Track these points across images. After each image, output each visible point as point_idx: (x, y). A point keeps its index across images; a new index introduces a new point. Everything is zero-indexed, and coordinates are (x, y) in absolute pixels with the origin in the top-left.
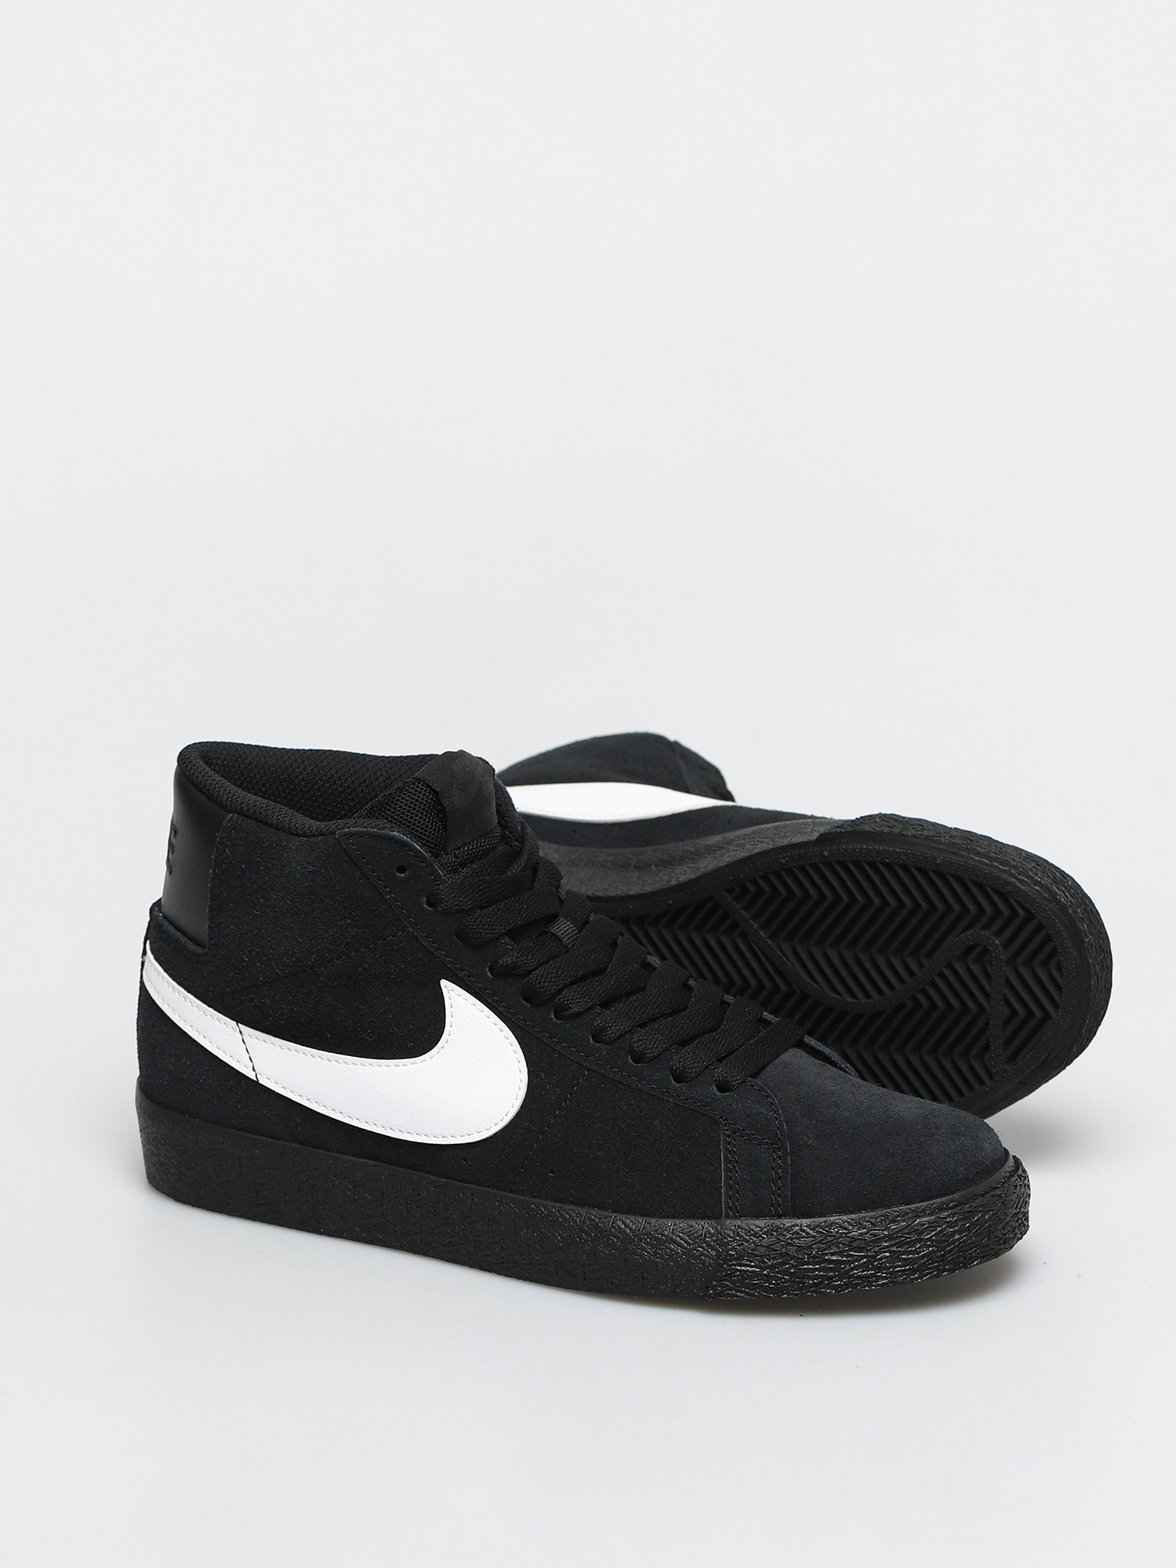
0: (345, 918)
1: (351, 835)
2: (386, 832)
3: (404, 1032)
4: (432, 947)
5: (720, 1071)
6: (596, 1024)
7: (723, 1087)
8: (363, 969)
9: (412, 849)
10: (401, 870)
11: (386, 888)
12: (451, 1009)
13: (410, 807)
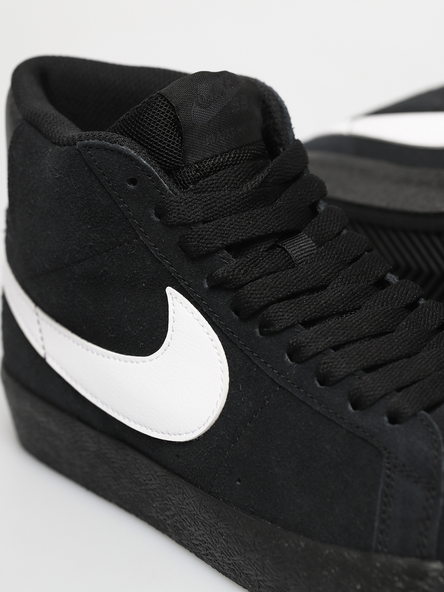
0: (87, 223)
1: (91, 147)
2: (116, 145)
3: (136, 333)
4: (158, 256)
5: (395, 400)
6: (291, 342)
7: (393, 420)
8: (105, 271)
9: (139, 163)
10: (133, 181)
11: (121, 198)
12: (174, 315)
13: (165, 129)
